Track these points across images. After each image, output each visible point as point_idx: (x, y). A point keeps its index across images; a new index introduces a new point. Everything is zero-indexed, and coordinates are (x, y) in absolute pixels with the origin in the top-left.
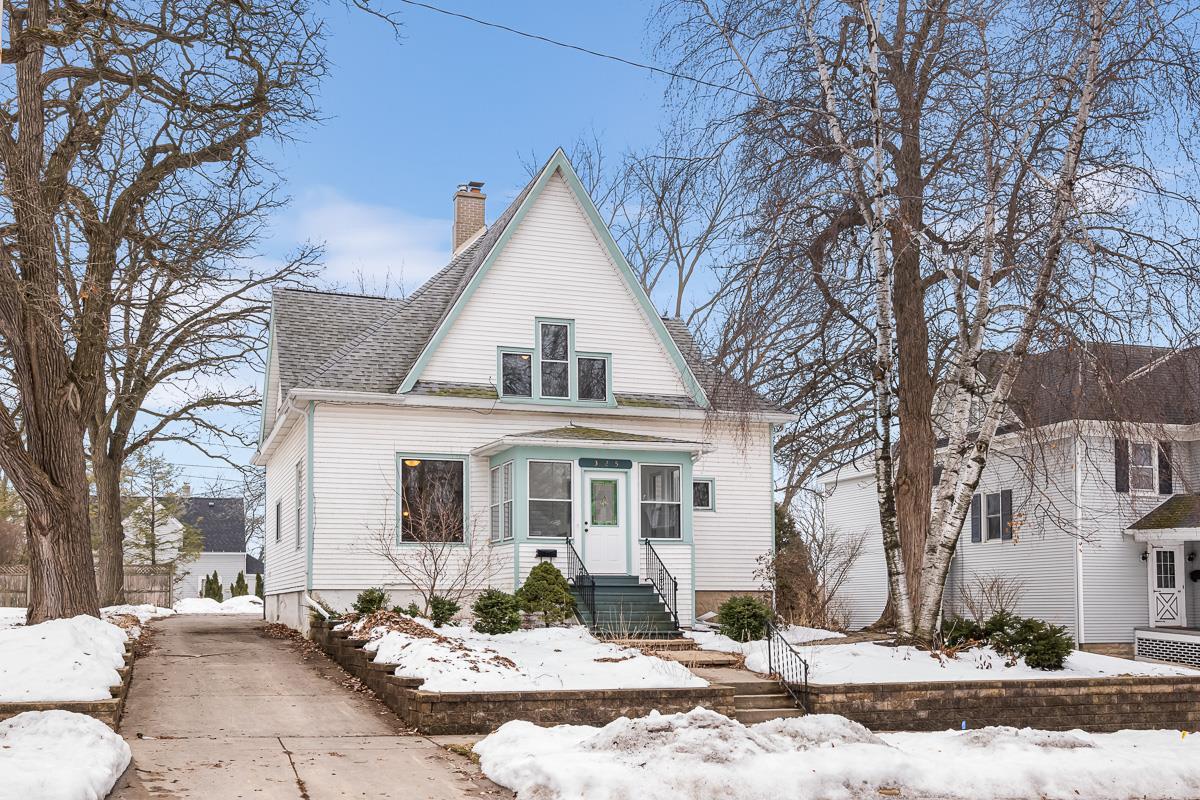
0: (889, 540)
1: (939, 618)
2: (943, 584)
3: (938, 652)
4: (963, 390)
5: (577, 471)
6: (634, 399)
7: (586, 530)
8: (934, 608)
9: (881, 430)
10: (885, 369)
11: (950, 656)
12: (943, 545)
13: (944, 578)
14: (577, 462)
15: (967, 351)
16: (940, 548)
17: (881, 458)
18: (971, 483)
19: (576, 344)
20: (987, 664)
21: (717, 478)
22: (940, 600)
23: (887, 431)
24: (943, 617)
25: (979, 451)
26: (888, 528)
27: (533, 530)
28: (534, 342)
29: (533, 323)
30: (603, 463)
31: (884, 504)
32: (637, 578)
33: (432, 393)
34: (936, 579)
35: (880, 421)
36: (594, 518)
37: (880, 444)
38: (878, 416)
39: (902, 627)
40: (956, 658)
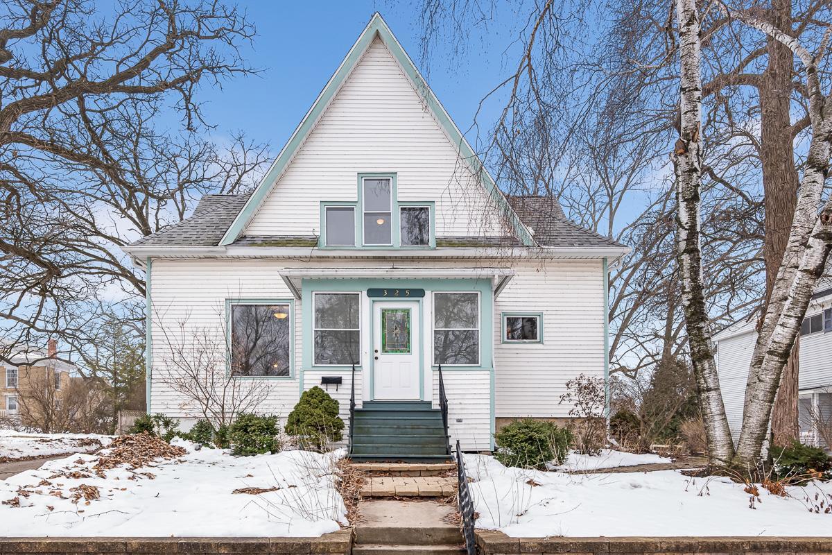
0: (696, 350)
1: (766, 444)
2: (771, 401)
3: (758, 485)
4: (812, 170)
5: (365, 301)
6: (455, 241)
7: (376, 358)
8: (758, 431)
9: (684, 217)
10: (689, 140)
11: (775, 491)
12: (771, 353)
13: (773, 393)
14: (365, 293)
15: (819, 124)
16: (767, 356)
17: (685, 251)
18: (811, 267)
19: (399, 195)
20: (825, 506)
21: (544, 313)
22: (768, 421)
23: (693, 218)
24: (772, 441)
25: (823, 223)
26: (695, 335)
27: (319, 358)
28: (356, 196)
29: (356, 178)
30: (392, 293)
31: (689, 306)
32: (430, 403)
33: (253, 244)
34: (761, 395)
35: (683, 205)
36: (384, 346)
37: (684, 235)
38: (681, 199)
39: (714, 453)
40: (783, 495)
